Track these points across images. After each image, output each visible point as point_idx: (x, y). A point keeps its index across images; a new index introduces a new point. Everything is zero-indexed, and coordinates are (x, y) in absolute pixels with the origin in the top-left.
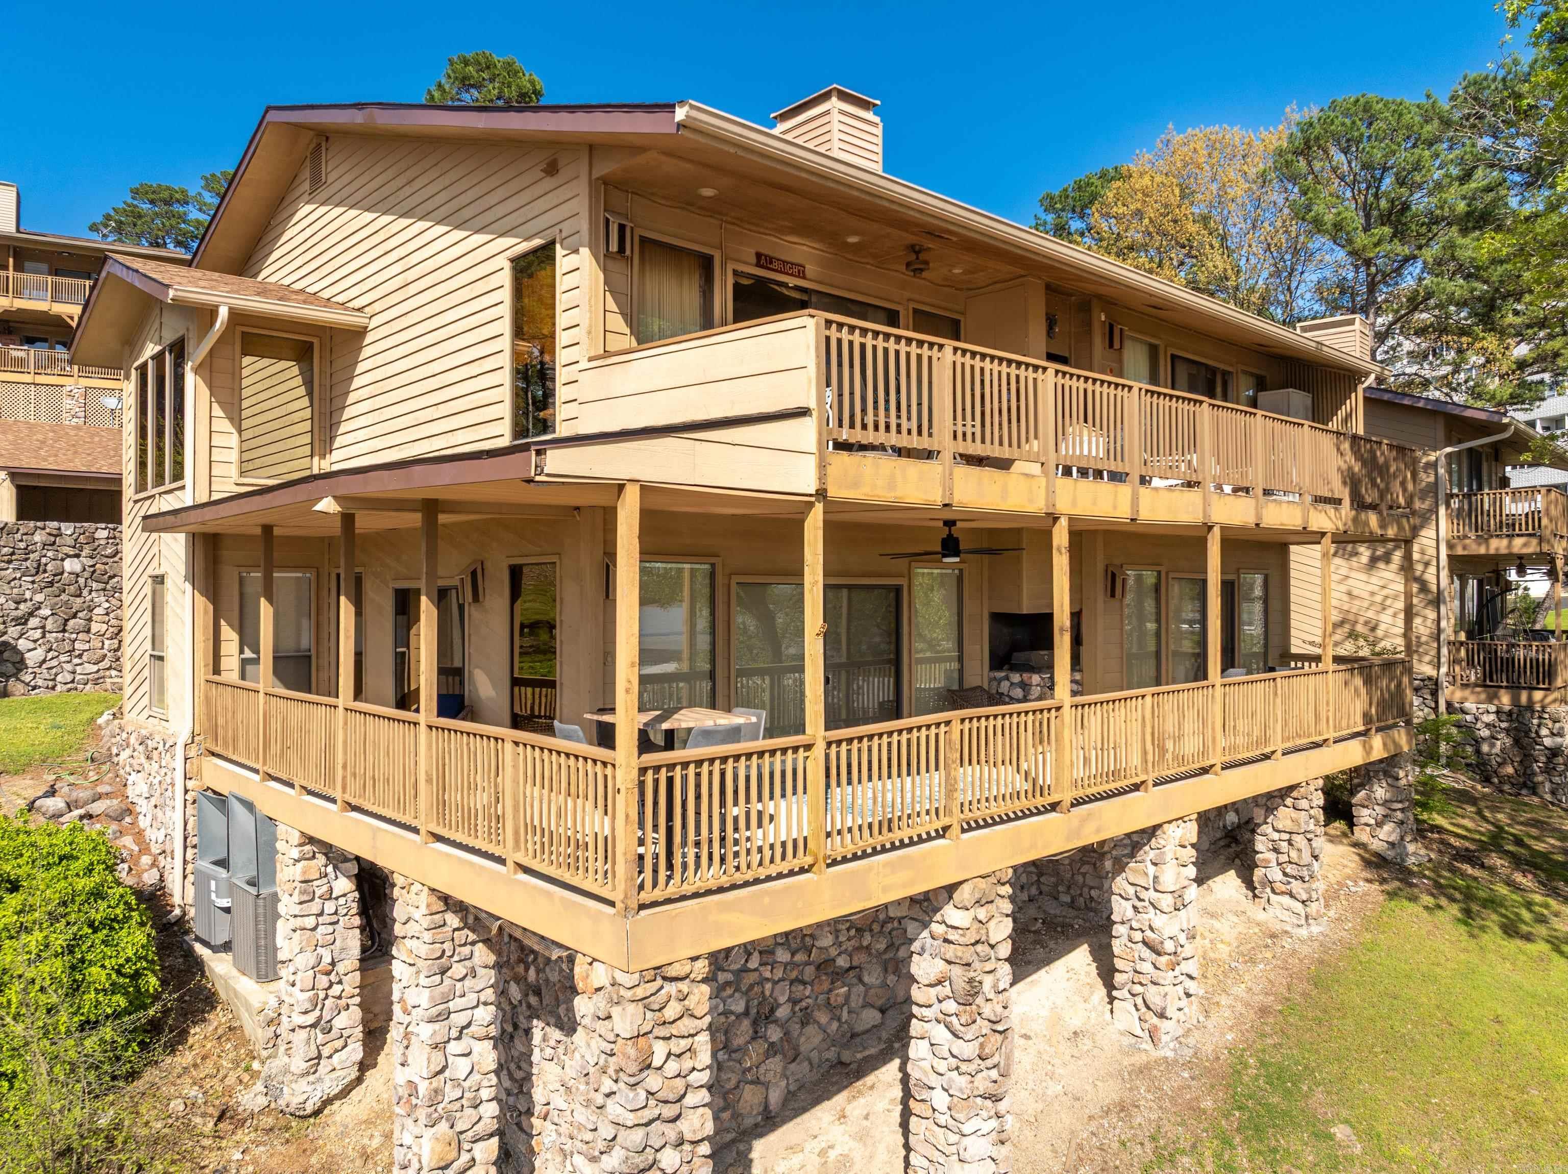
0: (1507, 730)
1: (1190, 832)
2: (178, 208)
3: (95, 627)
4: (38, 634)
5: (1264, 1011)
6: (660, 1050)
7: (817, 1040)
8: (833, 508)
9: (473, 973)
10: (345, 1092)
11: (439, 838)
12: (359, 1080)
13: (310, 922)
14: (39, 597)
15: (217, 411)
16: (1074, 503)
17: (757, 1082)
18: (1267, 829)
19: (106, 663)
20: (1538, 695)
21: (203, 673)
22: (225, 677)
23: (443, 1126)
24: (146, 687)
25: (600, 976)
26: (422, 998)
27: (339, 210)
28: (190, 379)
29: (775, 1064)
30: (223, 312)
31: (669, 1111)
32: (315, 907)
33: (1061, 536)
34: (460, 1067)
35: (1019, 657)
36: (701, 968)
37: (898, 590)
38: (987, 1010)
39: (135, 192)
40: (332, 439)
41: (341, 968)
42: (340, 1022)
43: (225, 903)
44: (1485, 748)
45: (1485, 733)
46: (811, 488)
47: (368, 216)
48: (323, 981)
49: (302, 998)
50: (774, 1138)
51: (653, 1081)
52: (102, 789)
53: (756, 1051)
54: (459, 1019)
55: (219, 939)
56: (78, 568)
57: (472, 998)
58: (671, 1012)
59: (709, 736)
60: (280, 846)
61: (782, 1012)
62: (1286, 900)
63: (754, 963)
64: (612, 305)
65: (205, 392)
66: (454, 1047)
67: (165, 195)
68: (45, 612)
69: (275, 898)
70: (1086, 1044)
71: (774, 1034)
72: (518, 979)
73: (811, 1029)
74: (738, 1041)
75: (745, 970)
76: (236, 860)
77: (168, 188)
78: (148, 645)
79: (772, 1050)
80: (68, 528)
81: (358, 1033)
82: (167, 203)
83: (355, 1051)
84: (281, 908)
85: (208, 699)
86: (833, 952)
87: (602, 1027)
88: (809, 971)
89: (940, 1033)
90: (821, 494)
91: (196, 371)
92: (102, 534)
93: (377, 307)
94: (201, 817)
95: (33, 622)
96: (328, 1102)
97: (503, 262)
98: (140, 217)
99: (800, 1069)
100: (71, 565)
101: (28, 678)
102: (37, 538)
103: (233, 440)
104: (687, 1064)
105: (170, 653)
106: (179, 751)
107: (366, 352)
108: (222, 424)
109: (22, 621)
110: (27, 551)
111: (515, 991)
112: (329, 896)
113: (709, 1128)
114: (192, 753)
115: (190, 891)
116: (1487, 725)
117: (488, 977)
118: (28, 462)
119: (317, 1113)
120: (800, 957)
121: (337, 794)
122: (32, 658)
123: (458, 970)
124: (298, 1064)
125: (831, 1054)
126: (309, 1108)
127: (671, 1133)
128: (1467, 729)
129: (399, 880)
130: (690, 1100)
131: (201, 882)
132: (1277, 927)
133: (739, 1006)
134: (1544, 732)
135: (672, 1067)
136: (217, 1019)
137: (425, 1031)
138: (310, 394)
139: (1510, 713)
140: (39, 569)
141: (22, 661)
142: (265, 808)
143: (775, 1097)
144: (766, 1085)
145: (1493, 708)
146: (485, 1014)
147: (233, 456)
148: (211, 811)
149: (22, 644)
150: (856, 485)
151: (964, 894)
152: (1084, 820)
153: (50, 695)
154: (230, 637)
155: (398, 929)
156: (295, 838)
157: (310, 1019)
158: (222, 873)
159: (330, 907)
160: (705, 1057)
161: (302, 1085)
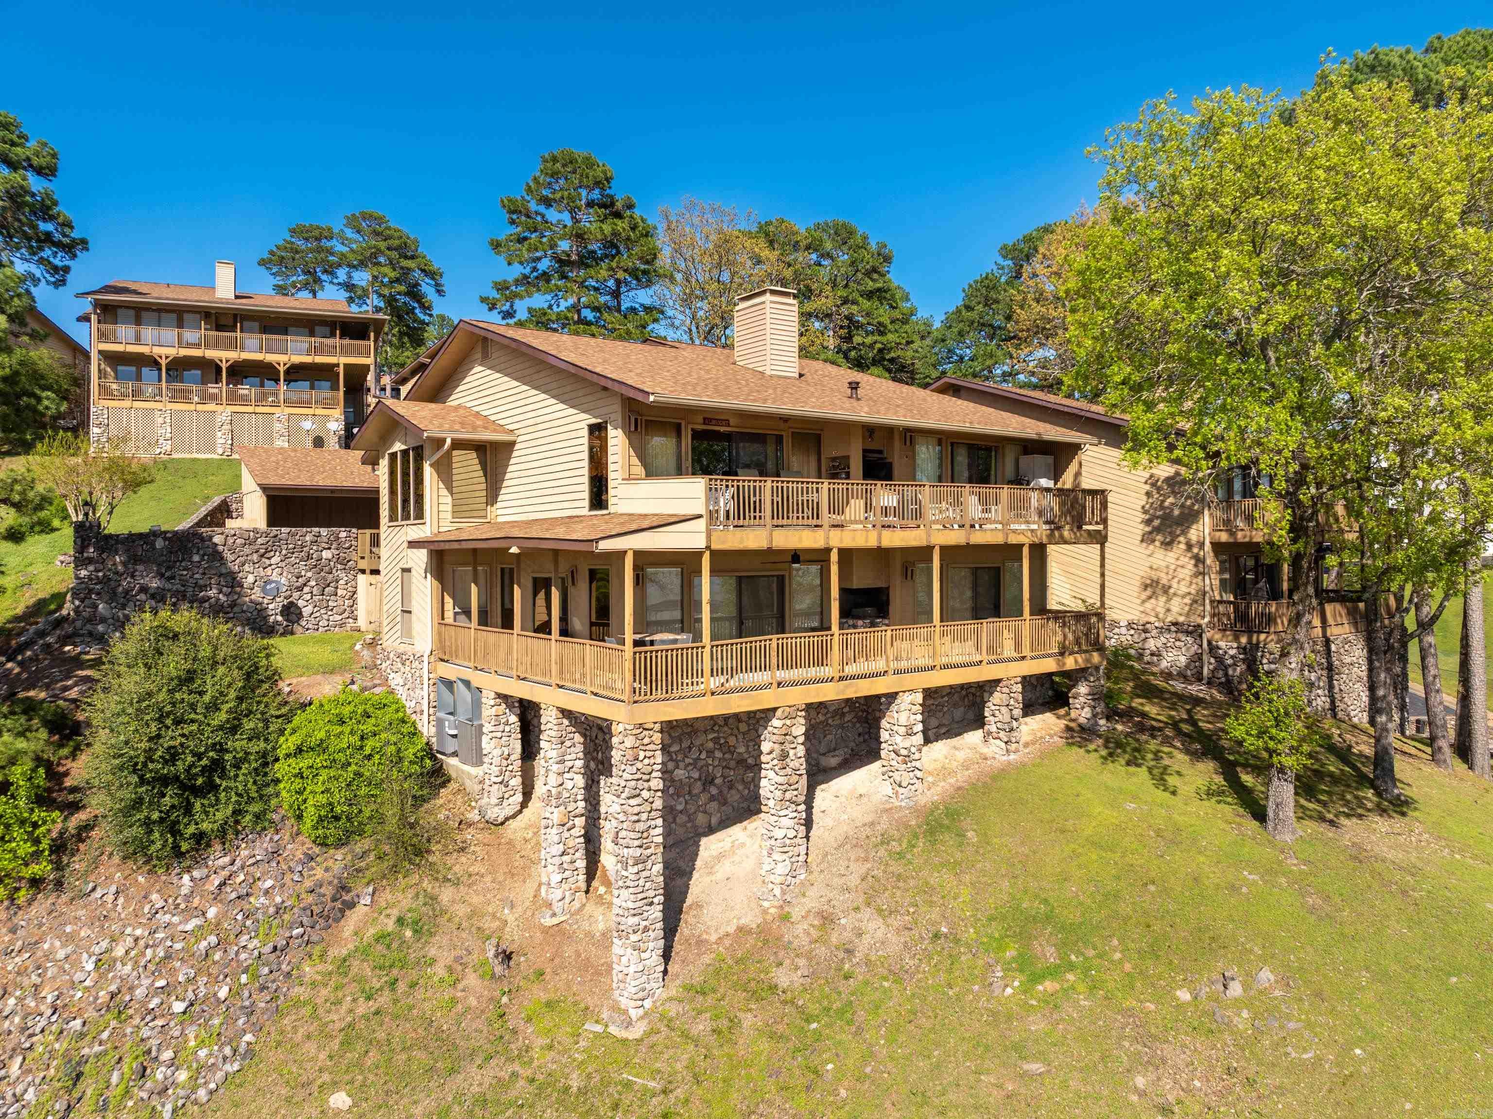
0: (1244, 660)
1: (919, 698)
2: (325, 243)
3: (340, 592)
4: (308, 597)
5: (959, 788)
6: (642, 755)
7: (737, 797)
8: (715, 554)
9: (574, 745)
10: (514, 816)
11: (561, 687)
12: (520, 812)
13: (499, 735)
14: (309, 574)
15: (441, 485)
16: (841, 540)
17: (705, 812)
18: (989, 704)
19: (346, 615)
20: (1263, 637)
21: (437, 619)
22: (446, 621)
23: (562, 808)
24: (399, 626)
25: (621, 728)
26: (553, 754)
27: (498, 375)
28: (428, 470)
29: (714, 805)
30: (449, 441)
31: (646, 777)
32: (501, 728)
33: (834, 557)
34: (569, 785)
35: (855, 611)
36: (657, 727)
37: (783, 576)
38: (791, 765)
39: (293, 231)
40: (497, 496)
41: (512, 758)
42: (513, 782)
43: (454, 732)
44: (1230, 672)
45: (1230, 662)
46: (703, 545)
47: (516, 383)
48: (505, 763)
49: (495, 770)
50: (712, 838)
51: (639, 765)
52: (377, 682)
53: (703, 798)
54: (570, 764)
55: (450, 750)
56: (330, 556)
57: (574, 756)
58: (646, 741)
59: (663, 642)
60: (484, 700)
61: (718, 781)
62: (998, 742)
63: (703, 756)
64: (632, 453)
65: (435, 476)
66: (566, 776)
67: (316, 233)
68: (313, 583)
69: (482, 726)
70: (865, 800)
71: (714, 791)
72: (593, 759)
73: (733, 792)
74: (695, 791)
75: (698, 759)
76: (460, 710)
77: (318, 227)
78: (399, 604)
79: (712, 798)
80: (324, 531)
81: (520, 788)
82: (318, 239)
83: (519, 797)
84: (485, 730)
85: (440, 633)
86: (746, 756)
87: (621, 747)
88: (733, 764)
89: (771, 774)
90: (708, 547)
91: (431, 465)
92: (343, 535)
93: (522, 431)
94: (438, 692)
95: (306, 589)
96: (507, 819)
97: (584, 425)
98: (297, 252)
99: (727, 809)
100: (326, 554)
101: (304, 623)
102: (308, 538)
103: (449, 499)
104: (652, 761)
105: (415, 607)
106: (426, 659)
107: (515, 454)
108: (444, 492)
109: (300, 589)
110: (302, 546)
111: (592, 765)
112: (507, 723)
113: (661, 787)
114: (432, 659)
115: (433, 730)
116: (1232, 657)
117: (580, 748)
118: (273, 480)
119: (502, 824)
120: (727, 756)
121: (514, 673)
122: (306, 611)
123: (568, 743)
124: (494, 801)
125: (745, 805)
126: (500, 820)
127: (646, 785)
128: (1220, 660)
129: (543, 706)
130: (654, 774)
131: (440, 723)
132: (990, 755)
133: (696, 775)
134: (1265, 661)
135: (646, 761)
136: (452, 786)
137: (555, 768)
138: (485, 475)
139: (1245, 648)
140: (309, 557)
141: (301, 613)
142: (475, 684)
143: (714, 821)
144: (710, 815)
145: (1235, 645)
146: (579, 763)
147: (449, 508)
148: (443, 688)
149: (301, 603)
150: (724, 543)
151: (779, 713)
152: (847, 687)
153: (317, 634)
154: (449, 601)
155: (543, 727)
156: (493, 695)
157: (499, 779)
158: (451, 718)
159: (507, 728)
160: (659, 760)
161: (496, 809)
